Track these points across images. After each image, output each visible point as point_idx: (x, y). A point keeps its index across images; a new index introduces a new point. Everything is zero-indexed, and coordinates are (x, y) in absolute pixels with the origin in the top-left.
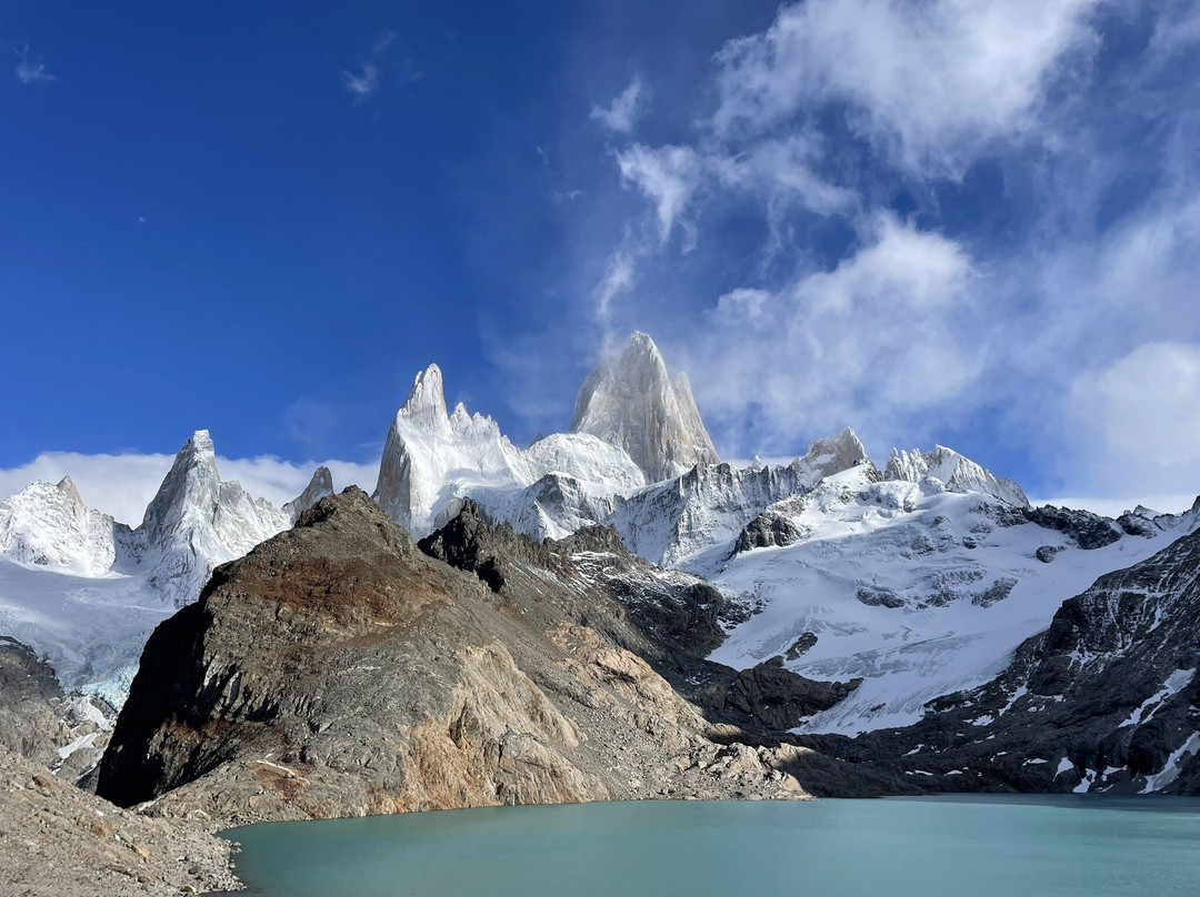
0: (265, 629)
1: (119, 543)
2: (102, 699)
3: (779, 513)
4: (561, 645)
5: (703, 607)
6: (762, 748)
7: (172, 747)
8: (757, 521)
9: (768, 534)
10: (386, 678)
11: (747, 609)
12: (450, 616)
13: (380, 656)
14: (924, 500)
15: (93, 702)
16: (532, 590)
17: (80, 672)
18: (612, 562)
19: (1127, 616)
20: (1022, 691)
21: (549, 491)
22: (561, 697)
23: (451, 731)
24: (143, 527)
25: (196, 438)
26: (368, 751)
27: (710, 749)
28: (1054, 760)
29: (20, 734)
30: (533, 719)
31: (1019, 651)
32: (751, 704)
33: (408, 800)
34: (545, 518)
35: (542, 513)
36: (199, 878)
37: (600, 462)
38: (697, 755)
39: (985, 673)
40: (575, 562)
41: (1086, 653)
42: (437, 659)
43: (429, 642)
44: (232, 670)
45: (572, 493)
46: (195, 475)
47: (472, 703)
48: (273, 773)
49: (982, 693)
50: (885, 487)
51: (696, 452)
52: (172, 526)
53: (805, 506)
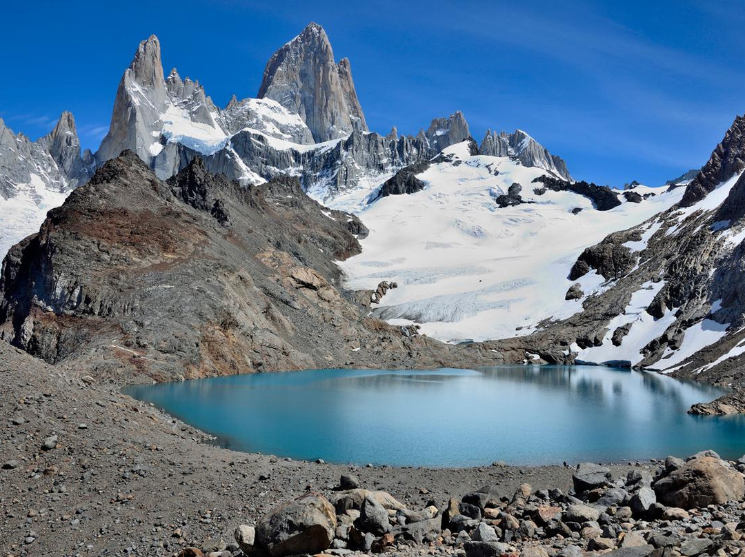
0: (92, 257)
3: (410, 173)
4: (267, 264)
8: (395, 177)
9: (402, 187)
10: (180, 293)
12: (212, 251)
13: (173, 278)
22: (279, 303)
23: (221, 327)
30: (266, 318)
33: (205, 370)
40: (270, 202)
44: (75, 284)
45: (260, 146)
48: (125, 354)
51: (352, 121)
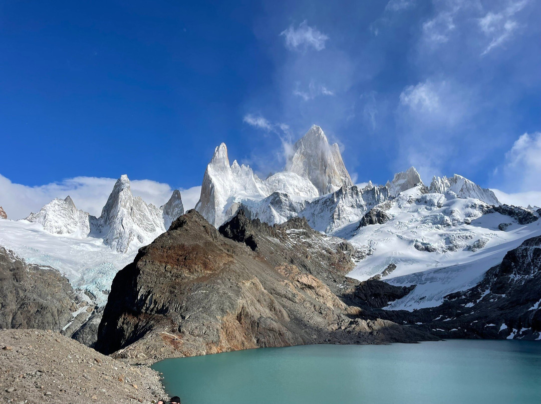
0: (161, 275)
1: (91, 224)
2: (89, 291)
3: (379, 209)
4: (282, 273)
5: (345, 252)
6: (369, 321)
7: (127, 324)
8: (369, 213)
9: (374, 218)
10: (211, 296)
11: (365, 253)
12: (236, 268)
13: (208, 286)
14: (447, 202)
15: (85, 293)
16: (269, 248)
17: (79, 280)
18: (304, 233)
19: (536, 259)
20: (487, 292)
21: (276, 200)
22: (282, 299)
23: (237, 317)
24: (101, 217)
25: (122, 178)
26: (205, 328)
27: (346, 321)
28: (499, 325)
29: (56, 307)
30: (271, 310)
31: (488, 273)
32: (366, 296)
33: (222, 347)
34: (274, 212)
35: (273, 209)
36: (155, 396)
37: (298, 185)
38: (341, 323)
39: (472, 283)
40: (288, 234)
41: (517, 275)
42: (231, 287)
43: (227, 280)
44: (149, 293)
45: (286, 200)
46: (122, 194)
47: (246, 305)
48: (169, 338)
49: (470, 292)
50: (429, 196)
51: (342, 180)
52: (114, 217)
53: (392, 206)
